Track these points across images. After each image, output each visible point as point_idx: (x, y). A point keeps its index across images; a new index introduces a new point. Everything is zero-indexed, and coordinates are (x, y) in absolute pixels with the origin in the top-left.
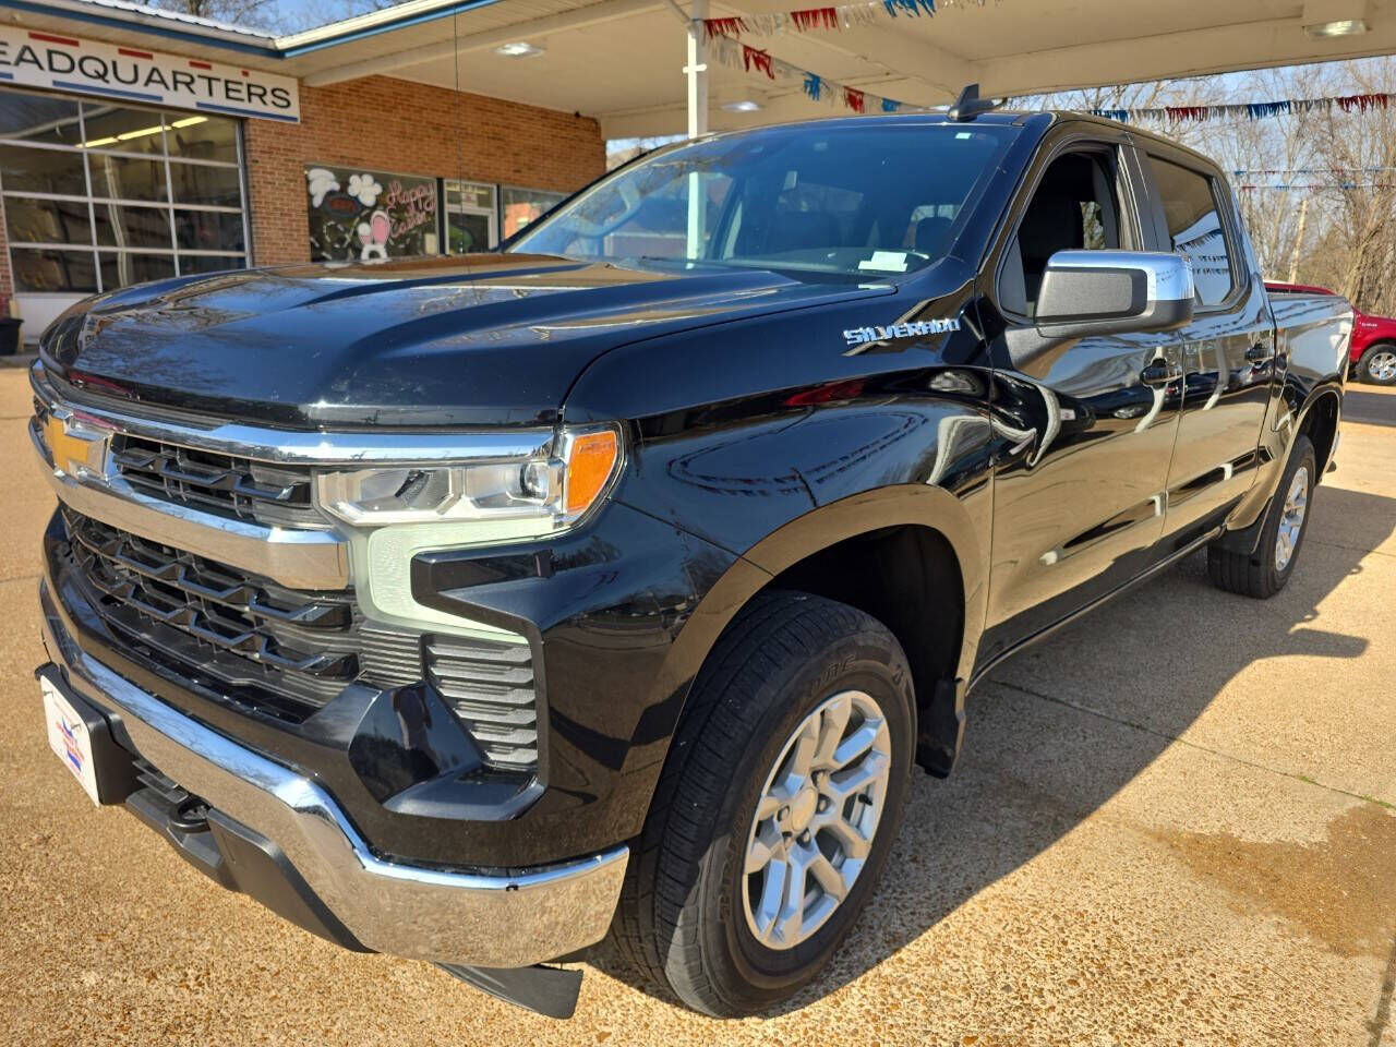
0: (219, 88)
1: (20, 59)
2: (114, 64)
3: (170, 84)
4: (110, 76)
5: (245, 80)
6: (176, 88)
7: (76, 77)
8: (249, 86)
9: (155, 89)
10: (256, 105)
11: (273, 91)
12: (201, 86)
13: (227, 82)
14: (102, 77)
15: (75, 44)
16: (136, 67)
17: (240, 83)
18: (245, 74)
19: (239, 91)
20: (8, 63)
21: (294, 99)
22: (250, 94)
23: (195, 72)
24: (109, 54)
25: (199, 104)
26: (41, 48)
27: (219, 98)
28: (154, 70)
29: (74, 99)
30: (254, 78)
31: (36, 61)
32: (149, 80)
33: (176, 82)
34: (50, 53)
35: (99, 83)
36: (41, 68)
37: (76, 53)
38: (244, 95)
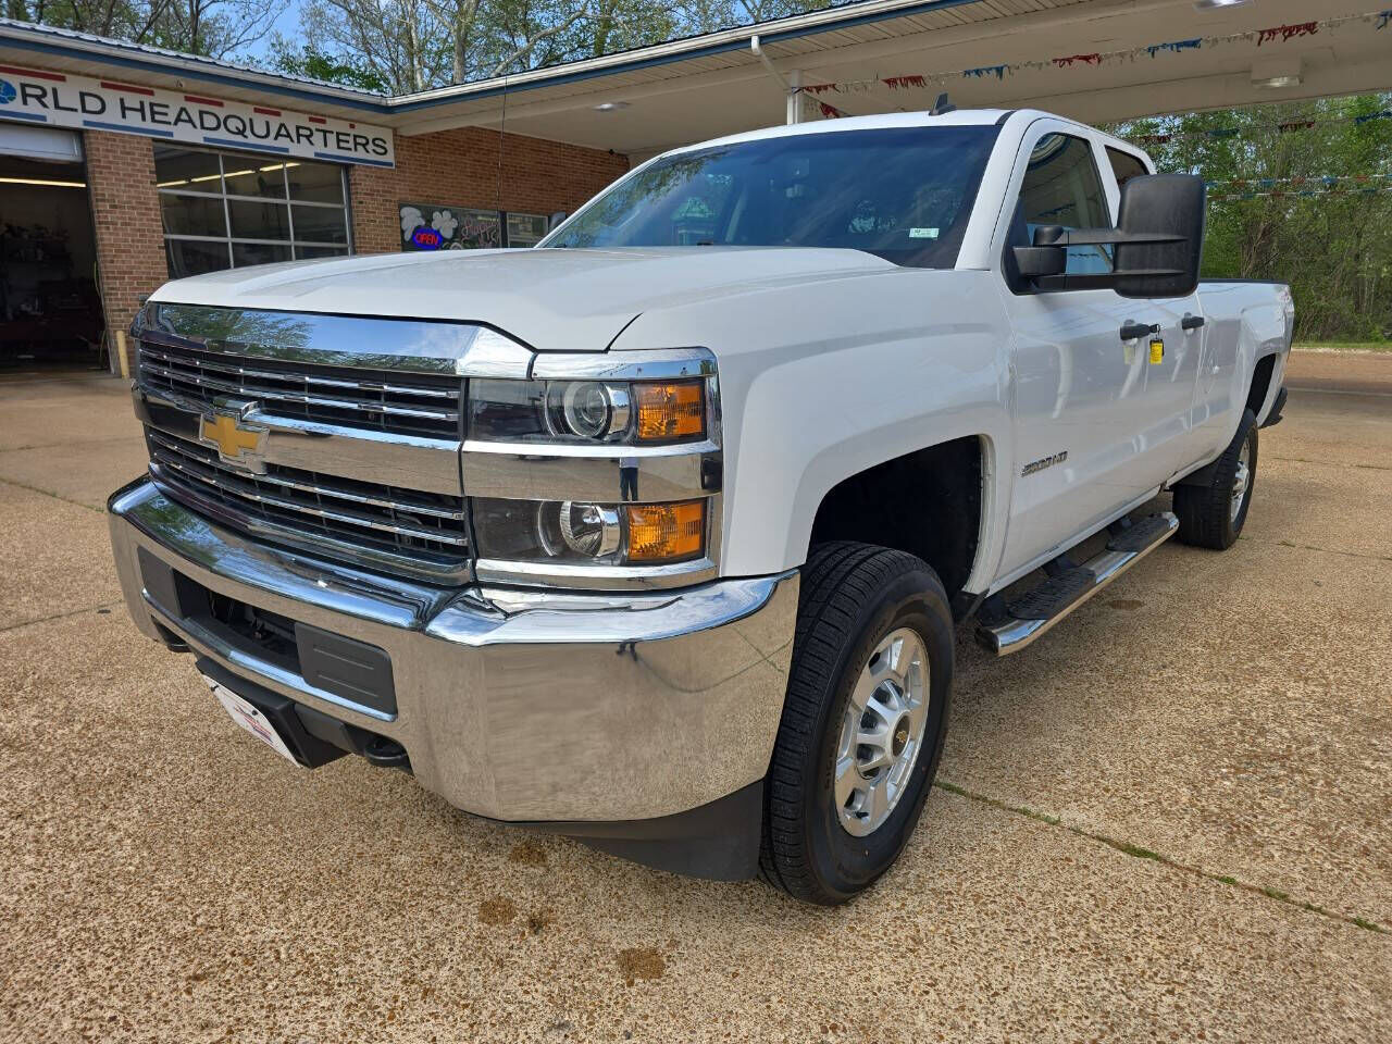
0: (332, 139)
1: (178, 120)
2: (251, 120)
3: (295, 139)
4: (248, 132)
5: (352, 132)
6: (299, 141)
7: (222, 134)
8: (355, 137)
9: (283, 142)
10: (360, 154)
11: (374, 140)
12: (318, 138)
13: (338, 134)
14: (241, 133)
15: (221, 105)
16: (267, 123)
17: (348, 135)
18: (352, 126)
19: (348, 142)
20: (170, 123)
21: (390, 146)
22: (356, 144)
23: (313, 126)
24: (246, 112)
25: (317, 154)
26: (194, 109)
27: (332, 149)
28: (282, 125)
29: (216, 152)
30: (360, 130)
31: (190, 121)
32: (278, 135)
33: (299, 135)
34: (201, 113)
35: (239, 138)
36: (195, 126)
37: (222, 113)
38: (351, 145)
